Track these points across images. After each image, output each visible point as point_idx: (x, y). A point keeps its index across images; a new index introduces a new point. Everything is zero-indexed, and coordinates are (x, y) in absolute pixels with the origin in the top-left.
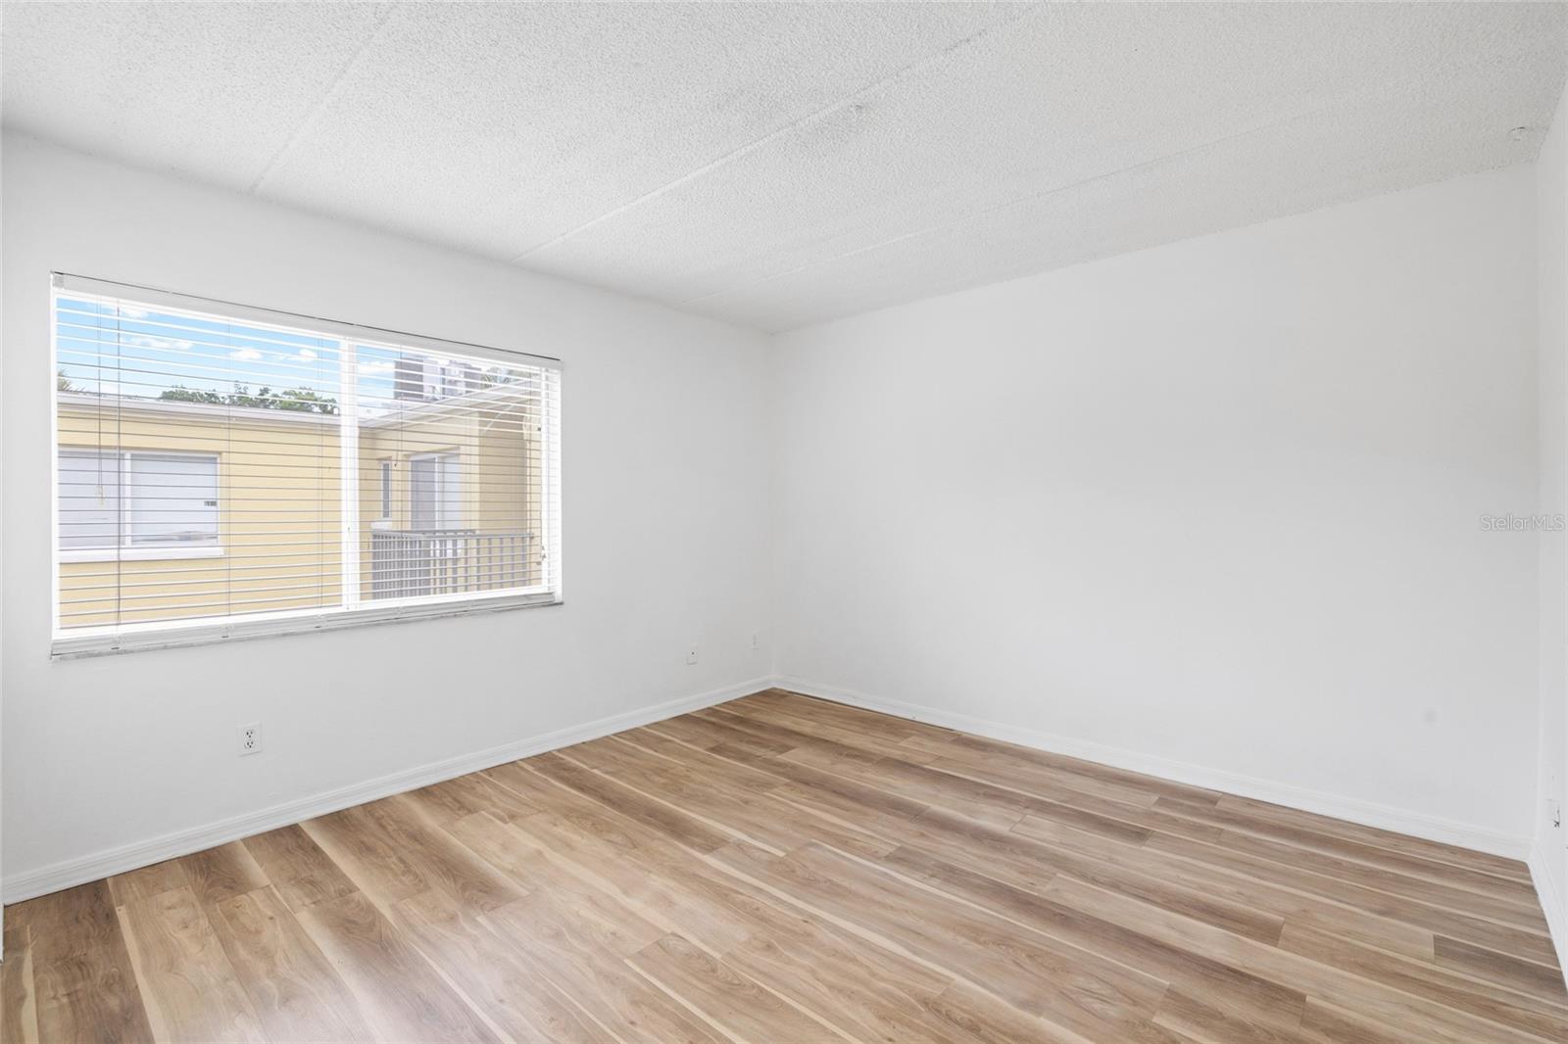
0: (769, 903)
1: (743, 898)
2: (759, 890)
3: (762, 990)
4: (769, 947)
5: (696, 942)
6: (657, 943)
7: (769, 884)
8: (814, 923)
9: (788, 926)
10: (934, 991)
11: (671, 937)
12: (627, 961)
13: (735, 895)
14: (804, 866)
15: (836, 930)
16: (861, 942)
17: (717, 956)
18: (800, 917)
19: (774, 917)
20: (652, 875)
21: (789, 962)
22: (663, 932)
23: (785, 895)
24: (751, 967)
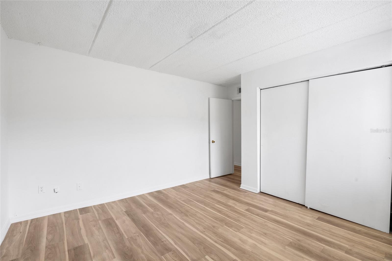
0: (213, 238)
1: (220, 240)
2: (216, 242)
3: (216, 220)
4: (214, 227)
5: (231, 230)
6: (240, 230)
7: (213, 244)
8: (202, 231)
9: (209, 231)
10: (185, 218)
11: (237, 231)
12: (245, 227)
13: (222, 241)
14: (200, 250)
15: (197, 229)
16: (193, 226)
17: (225, 226)
18: (206, 233)
19: (212, 233)
20: (251, 251)
21: (210, 224)
22: (239, 232)
23: (208, 240)
24: (218, 224)
